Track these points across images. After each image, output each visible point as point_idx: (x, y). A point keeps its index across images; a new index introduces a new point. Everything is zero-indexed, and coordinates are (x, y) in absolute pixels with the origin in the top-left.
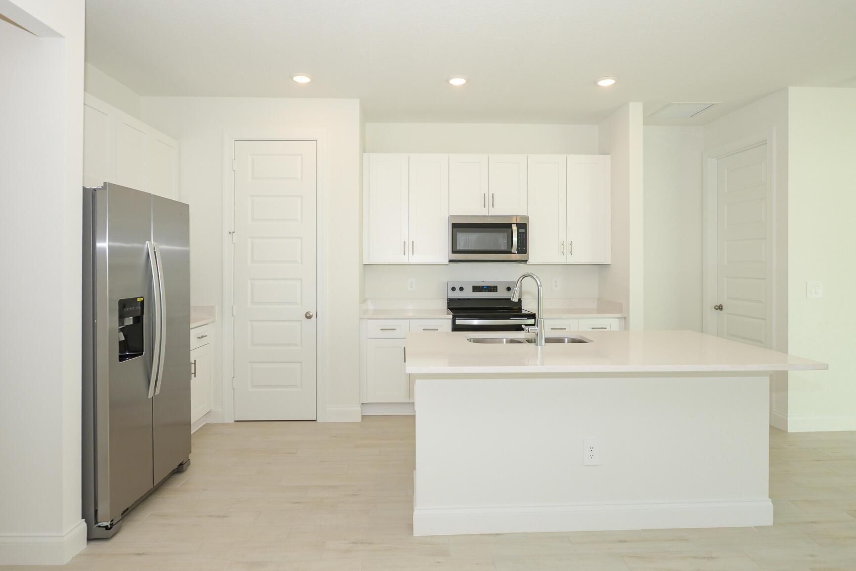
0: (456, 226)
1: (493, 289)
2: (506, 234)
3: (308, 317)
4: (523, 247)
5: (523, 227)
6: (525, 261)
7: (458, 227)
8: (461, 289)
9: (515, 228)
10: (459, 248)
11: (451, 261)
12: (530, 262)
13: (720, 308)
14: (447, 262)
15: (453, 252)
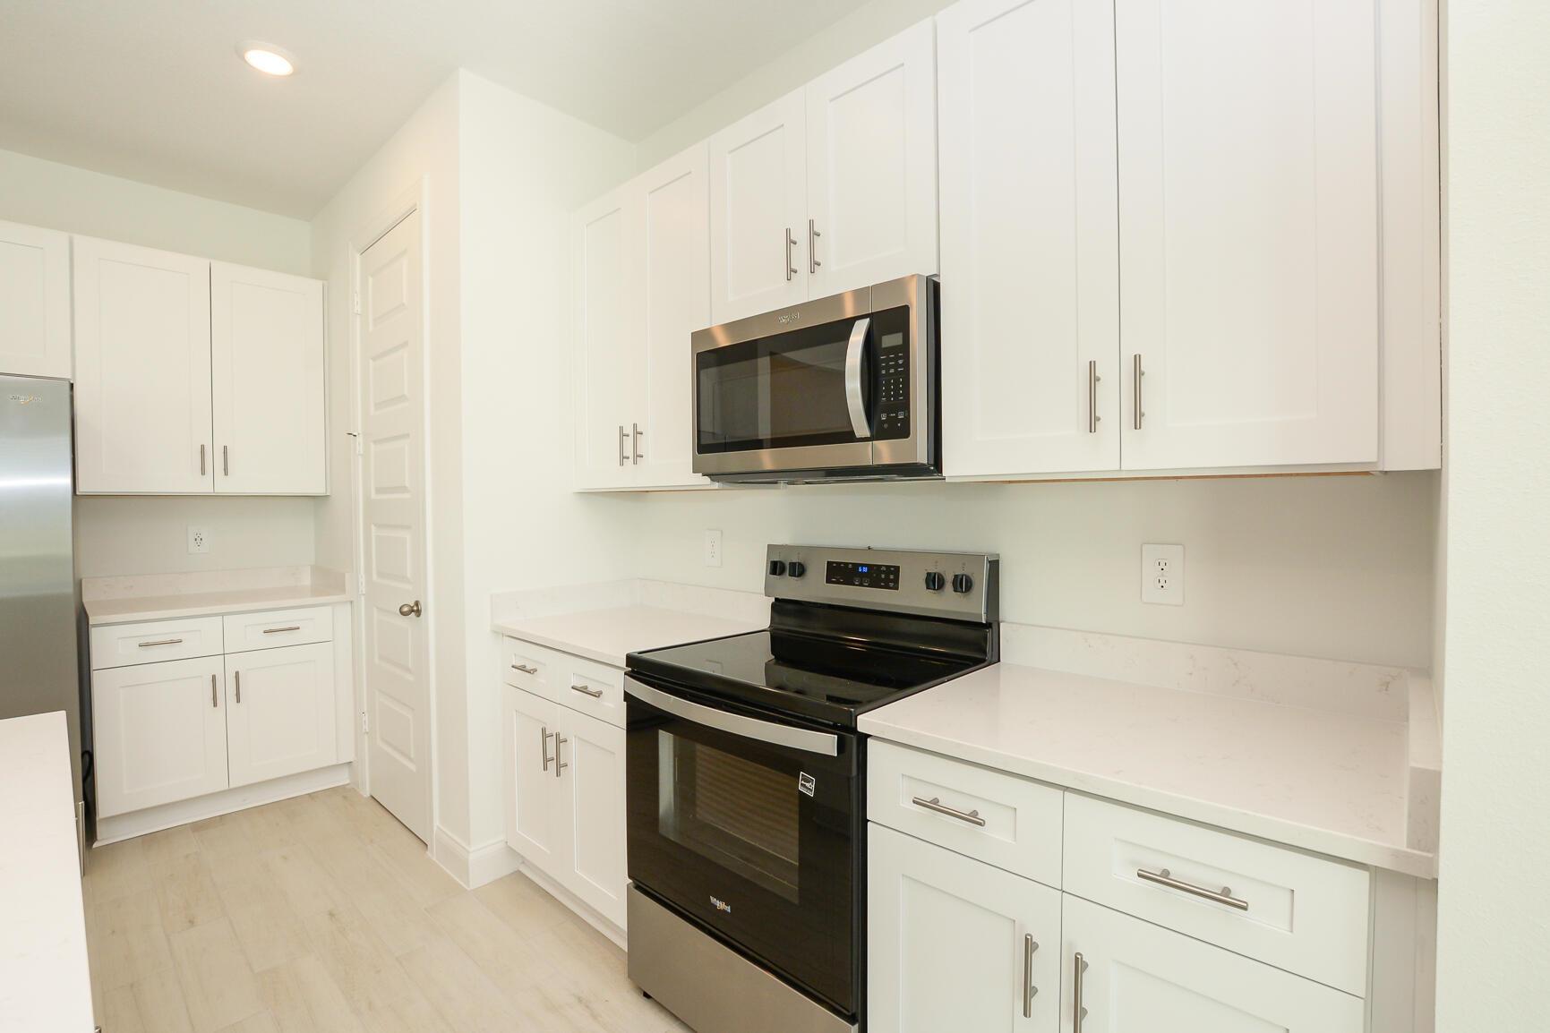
0: (705, 362)
1: (885, 576)
15: (703, 447)
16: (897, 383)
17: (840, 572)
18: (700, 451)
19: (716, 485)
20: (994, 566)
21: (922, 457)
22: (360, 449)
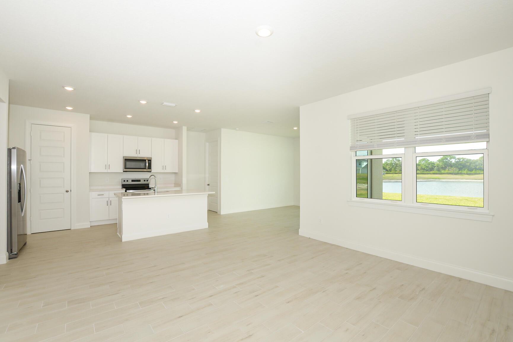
0: (126, 160)
1: (139, 181)
2: (144, 163)
3: (67, 191)
4: (150, 167)
5: (150, 161)
6: (151, 172)
7: (127, 160)
8: (127, 181)
9: (147, 161)
10: (127, 167)
11: (124, 171)
12: (152, 172)
13: (209, 185)
14: (123, 172)
16: (150, 165)
17: (133, 181)
18: (124, 169)
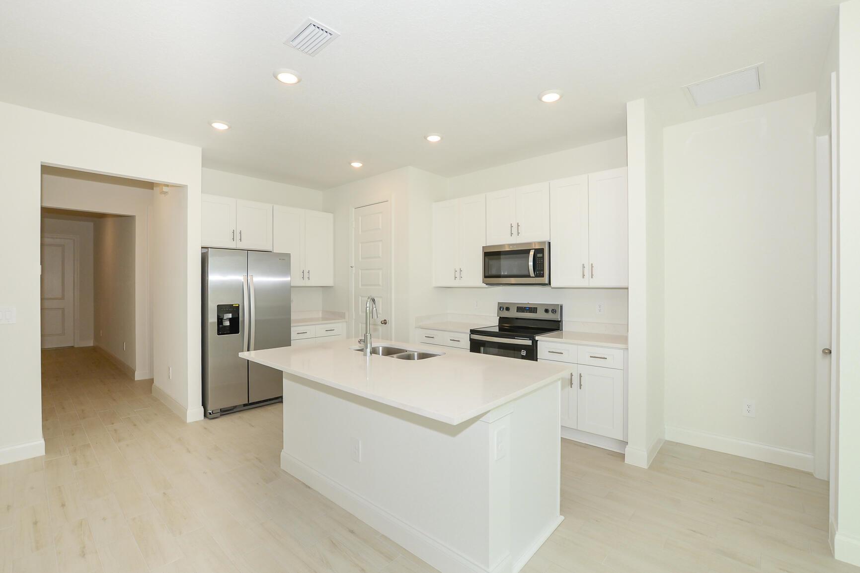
0: (487, 254)
1: (533, 310)
2: (522, 260)
3: (384, 323)
4: (541, 271)
5: (540, 252)
7: (490, 256)
8: (509, 309)
9: (531, 253)
10: (492, 273)
11: (485, 284)
12: (553, 285)
14: (482, 285)
15: (486, 277)
16: (541, 265)
17: (520, 309)
18: (485, 277)
19: (487, 286)
20: (561, 307)
21: (547, 282)
22: (354, 272)
